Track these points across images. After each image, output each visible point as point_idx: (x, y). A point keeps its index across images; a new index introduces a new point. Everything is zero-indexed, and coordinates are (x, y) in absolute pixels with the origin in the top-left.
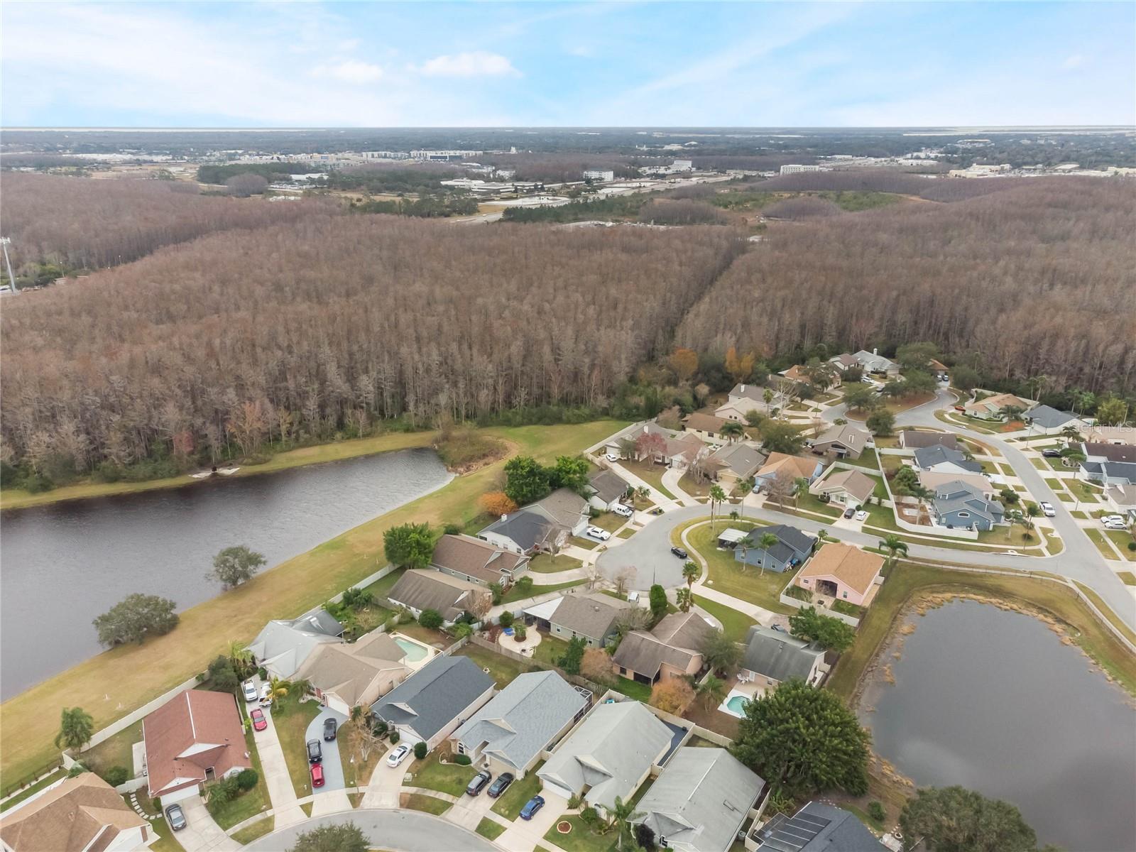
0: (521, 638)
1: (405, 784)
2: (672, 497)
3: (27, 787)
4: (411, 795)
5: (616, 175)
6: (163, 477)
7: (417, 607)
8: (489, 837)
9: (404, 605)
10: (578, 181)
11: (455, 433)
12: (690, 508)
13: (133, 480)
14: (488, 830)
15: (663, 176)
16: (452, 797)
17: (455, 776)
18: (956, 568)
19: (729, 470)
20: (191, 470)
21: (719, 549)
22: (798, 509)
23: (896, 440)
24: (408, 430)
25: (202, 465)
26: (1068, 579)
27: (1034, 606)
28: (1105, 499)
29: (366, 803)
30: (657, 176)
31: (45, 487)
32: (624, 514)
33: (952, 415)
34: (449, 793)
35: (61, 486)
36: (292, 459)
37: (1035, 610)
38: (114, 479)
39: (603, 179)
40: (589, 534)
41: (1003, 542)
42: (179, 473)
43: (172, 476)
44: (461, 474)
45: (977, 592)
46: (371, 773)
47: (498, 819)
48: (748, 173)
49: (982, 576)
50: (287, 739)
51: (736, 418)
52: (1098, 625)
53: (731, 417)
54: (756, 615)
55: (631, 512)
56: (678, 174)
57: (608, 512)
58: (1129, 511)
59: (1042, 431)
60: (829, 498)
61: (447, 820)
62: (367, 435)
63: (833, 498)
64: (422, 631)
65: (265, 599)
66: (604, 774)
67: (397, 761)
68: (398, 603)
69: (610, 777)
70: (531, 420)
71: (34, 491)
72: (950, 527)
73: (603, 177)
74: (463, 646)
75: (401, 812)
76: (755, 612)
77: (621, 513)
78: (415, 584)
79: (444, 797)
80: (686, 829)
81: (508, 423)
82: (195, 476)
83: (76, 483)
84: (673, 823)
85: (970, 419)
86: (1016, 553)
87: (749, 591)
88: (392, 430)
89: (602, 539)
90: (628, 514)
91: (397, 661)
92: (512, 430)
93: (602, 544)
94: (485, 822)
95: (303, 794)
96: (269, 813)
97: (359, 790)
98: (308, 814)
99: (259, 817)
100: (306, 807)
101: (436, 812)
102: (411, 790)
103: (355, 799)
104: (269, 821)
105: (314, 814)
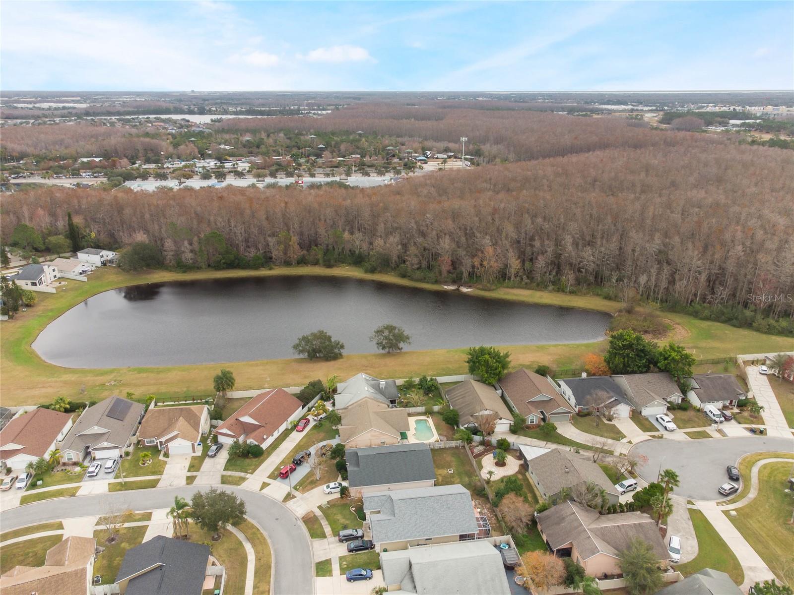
0: (500, 463)
1: (320, 507)
3: (195, 401)
4: (315, 516)
6: (427, 282)
7: (453, 407)
8: (317, 572)
9: (449, 402)
11: (638, 309)
13: (412, 279)
14: (323, 568)
16: (331, 532)
17: (347, 522)
20: (446, 283)
25: (454, 282)
29: (291, 504)
31: (373, 271)
32: (714, 418)
34: (332, 529)
35: (380, 272)
36: (508, 294)
38: (404, 276)
40: (657, 419)
42: (436, 282)
43: (433, 283)
46: (312, 488)
47: (336, 567)
50: (302, 444)
54: (750, 568)
55: (723, 419)
57: (699, 410)
61: (312, 545)
62: (572, 293)
66: (414, 586)
67: (329, 490)
68: (448, 398)
71: (366, 271)
74: (457, 447)
75: (298, 522)
76: (753, 565)
77: (711, 415)
78: (465, 390)
79: (328, 530)
82: (446, 287)
83: (386, 273)
87: (771, 543)
88: (594, 295)
89: (666, 428)
90: (717, 419)
92: (697, 322)
93: (662, 432)
94: (328, 562)
95: (272, 476)
96: (248, 476)
97: (296, 493)
98: (262, 489)
99: (242, 474)
100: (265, 485)
101: (313, 535)
102: (318, 513)
103: (289, 497)
104: (243, 479)
105: (264, 491)
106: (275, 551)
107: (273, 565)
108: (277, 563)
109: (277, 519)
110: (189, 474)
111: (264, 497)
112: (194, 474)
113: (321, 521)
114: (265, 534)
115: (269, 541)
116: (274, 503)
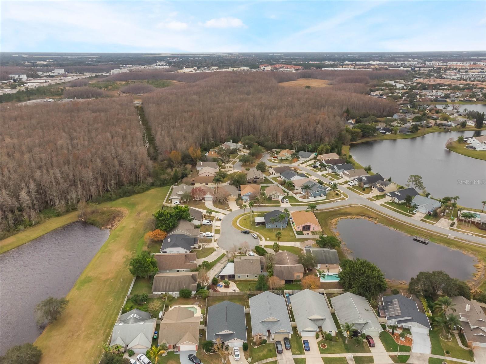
0: (227, 286)
2: (219, 213)
5: (28, 77)
7: (173, 291)
9: (164, 293)
10: (8, 80)
12: (228, 215)
14: (300, 362)
15: (53, 76)
16: (273, 358)
17: (266, 350)
18: (330, 210)
19: (232, 196)
21: (257, 226)
22: (266, 204)
23: (268, 172)
24: (58, 215)
26: (359, 204)
27: (359, 215)
28: (342, 177)
30: (50, 77)
32: (209, 224)
33: (273, 160)
34: (271, 357)
37: (360, 216)
39: (22, 79)
40: (205, 236)
41: (332, 198)
44: (111, 229)
45: (342, 216)
47: (299, 356)
48: (98, 74)
49: (339, 210)
51: (209, 176)
52: (379, 215)
53: (206, 176)
54: (294, 245)
56: (59, 75)
57: (202, 225)
58: (354, 179)
59: (305, 160)
60: (271, 197)
62: (36, 224)
63: (273, 197)
64: (182, 300)
65: (80, 320)
66: (322, 319)
67: (240, 356)
68: (160, 293)
69: (325, 319)
70: (120, 196)
72: (315, 197)
73: (21, 77)
74: (208, 299)
78: (164, 282)
79: (271, 360)
80: (365, 324)
81: (110, 199)
84: (360, 324)
85: (281, 160)
86: (339, 200)
87: (283, 238)
88: (49, 217)
89: (211, 236)
91: (193, 316)
92: (114, 203)
93: (213, 238)
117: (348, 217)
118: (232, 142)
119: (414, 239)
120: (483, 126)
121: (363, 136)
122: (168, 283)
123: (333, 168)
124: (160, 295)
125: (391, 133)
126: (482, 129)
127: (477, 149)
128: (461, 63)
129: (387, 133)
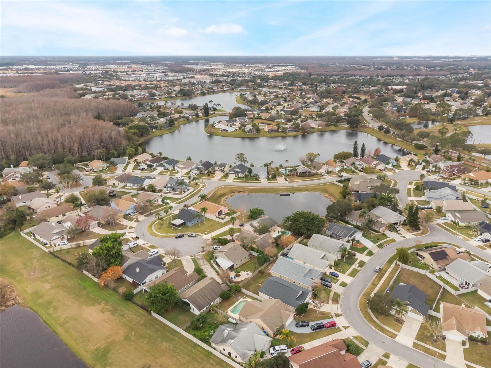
0: (238, 275)
1: (328, 303)
4: (332, 302)
7: (214, 299)
8: (347, 285)
12: (136, 231)
14: (344, 285)
16: (331, 292)
22: (156, 210)
26: (220, 186)
28: (178, 171)
29: (339, 312)
32: (136, 245)
41: (196, 188)
45: (222, 197)
47: (339, 282)
52: (244, 188)
58: (191, 170)
59: (123, 166)
61: (342, 293)
64: (225, 303)
75: (341, 303)
79: (332, 294)
85: (99, 172)
86: (203, 188)
89: (157, 252)
94: (341, 285)
95: (339, 330)
96: (352, 338)
97: (333, 314)
98: (349, 327)
99: (355, 341)
100: (346, 328)
101: (339, 296)
102: (330, 302)
103: (338, 315)
104: (356, 338)
105: (348, 325)
106: (358, 299)
107: (362, 295)
108: (360, 295)
109: (350, 309)
110: (387, 360)
111: (350, 323)
112: (383, 358)
113: (332, 298)
114: (358, 307)
115: (358, 303)
116: (347, 317)
117: (227, 196)
118: (13, 167)
119: (281, 195)
120: (210, 114)
121: (142, 136)
122: (204, 296)
123: (162, 165)
124: (206, 310)
125: (157, 130)
126: (210, 116)
127: (229, 131)
128: (119, 66)
129: (154, 130)
